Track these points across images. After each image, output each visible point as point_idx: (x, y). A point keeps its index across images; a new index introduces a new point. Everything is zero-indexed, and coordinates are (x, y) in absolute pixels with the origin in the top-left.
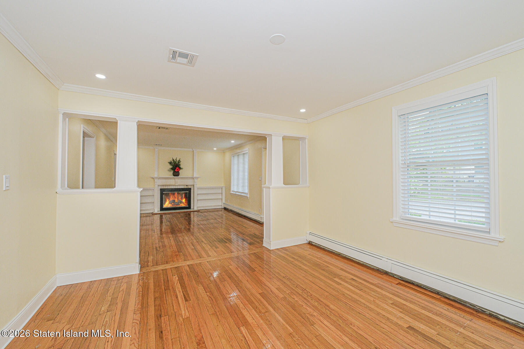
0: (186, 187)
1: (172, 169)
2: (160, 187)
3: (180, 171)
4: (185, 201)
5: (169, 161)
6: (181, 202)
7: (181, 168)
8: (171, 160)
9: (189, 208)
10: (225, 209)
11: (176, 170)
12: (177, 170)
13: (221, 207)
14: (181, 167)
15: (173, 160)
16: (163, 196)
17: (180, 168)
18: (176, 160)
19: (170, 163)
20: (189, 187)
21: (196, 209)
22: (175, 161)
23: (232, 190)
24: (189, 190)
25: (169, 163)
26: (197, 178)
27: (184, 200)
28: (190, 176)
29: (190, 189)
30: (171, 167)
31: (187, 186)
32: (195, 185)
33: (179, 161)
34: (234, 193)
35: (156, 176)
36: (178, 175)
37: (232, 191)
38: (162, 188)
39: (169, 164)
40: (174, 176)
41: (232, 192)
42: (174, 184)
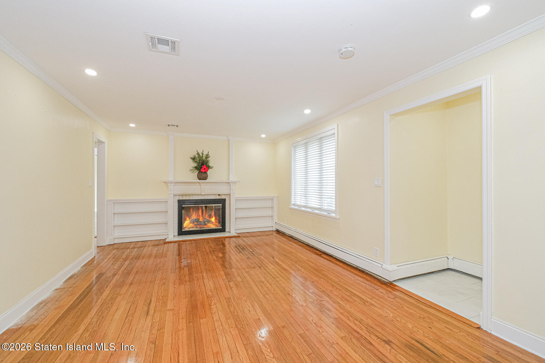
0: (218, 197)
1: (196, 168)
2: (178, 198)
3: (209, 172)
4: (216, 219)
5: (192, 157)
6: (209, 222)
7: (210, 167)
8: (195, 153)
9: (223, 230)
10: (278, 231)
11: (202, 170)
12: (205, 169)
13: (271, 229)
14: (210, 165)
15: (198, 154)
16: (183, 211)
17: (208, 167)
18: (203, 154)
19: (194, 159)
20: (223, 197)
21: (233, 233)
22: (201, 155)
23: (293, 202)
24: (223, 201)
25: (191, 158)
26: (235, 183)
27: (213, 219)
28: (225, 180)
29: (225, 200)
30: (195, 165)
31: (219, 195)
32: (231, 194)
33: (207, 156)
34: (297, 207)
35: (171, 179)
36: (205, 178)
37: (294, 205)
38: (181, 198)
39: (191, 160)
40: (200, 179)
41: (293, 207)
42: (199, 192)
